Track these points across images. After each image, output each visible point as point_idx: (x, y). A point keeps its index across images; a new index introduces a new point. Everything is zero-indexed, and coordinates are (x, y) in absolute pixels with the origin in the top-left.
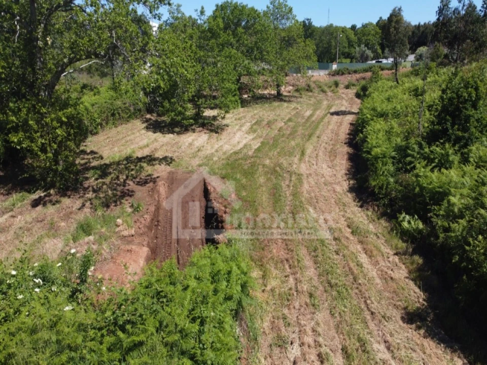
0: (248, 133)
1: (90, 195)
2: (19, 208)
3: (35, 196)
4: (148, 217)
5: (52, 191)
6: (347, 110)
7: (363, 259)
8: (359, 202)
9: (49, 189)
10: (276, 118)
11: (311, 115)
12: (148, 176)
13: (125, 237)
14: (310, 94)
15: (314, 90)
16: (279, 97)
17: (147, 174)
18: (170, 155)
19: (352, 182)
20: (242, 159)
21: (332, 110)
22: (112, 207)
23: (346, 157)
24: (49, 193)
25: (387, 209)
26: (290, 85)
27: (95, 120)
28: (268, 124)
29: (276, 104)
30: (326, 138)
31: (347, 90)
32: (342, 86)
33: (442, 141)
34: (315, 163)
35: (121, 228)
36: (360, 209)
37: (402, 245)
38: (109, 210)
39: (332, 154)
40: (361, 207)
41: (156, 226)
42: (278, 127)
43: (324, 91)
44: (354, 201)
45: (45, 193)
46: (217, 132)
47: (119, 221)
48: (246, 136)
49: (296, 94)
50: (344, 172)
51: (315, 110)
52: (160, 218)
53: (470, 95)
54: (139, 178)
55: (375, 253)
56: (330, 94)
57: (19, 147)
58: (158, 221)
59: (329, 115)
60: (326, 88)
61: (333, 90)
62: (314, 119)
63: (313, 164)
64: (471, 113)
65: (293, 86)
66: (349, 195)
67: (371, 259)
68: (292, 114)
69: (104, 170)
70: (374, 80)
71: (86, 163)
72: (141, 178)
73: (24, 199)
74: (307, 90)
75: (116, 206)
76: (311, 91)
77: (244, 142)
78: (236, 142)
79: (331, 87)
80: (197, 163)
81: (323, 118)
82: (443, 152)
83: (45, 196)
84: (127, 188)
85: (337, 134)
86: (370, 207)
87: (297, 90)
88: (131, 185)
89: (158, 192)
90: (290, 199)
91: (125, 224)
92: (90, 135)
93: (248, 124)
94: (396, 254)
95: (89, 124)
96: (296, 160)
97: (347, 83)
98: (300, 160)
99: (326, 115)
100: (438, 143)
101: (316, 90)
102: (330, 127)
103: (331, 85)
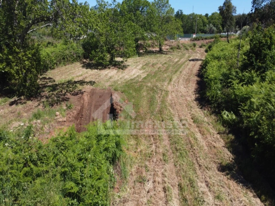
0: (140, 70)
1: (44, 100)
2: (2, 106)
3: (12, 100)
4: (75, 112)
5: (22, 97)
6: (199, 58)
7: (199, 136)
8: (200, 106)
10: (157, 62)
11: (178, 61)
12: (79, 91)
13: (60, 122)
14: (179, 50)
15: (181, 49)
16: (161, 52)
17: (79, 89)
18: (93, 80)
19: (197, 95)
20: (135, 83)
21: (191, 59)
22: (55, 106)
23: (196, 82)
24: (21, 98)
25: (216, 109)
26: (168, 46)
27: (52, 61)
28: (152, 65)
29: (158, 55)
30: (185, 73)
31: (201, 48)
32: (198, 46)
33: (250, 69)
34: (177, 86)
35: (58, 117)
36: (200, 110)
37: (222, 129)
38: (53, 107)
39: (188, 80)
40: (201, 108)
41: (81, 118)
42: (158, 67)
43: (187, 49)
44: (197, 105)
45: (18, 98)
46: (122, 69)
47: (58, 113)
48: (139, 71)
49: (171, 51)
50: (193, 90)
51: (181, 58)
52: (83, 113)
53: (266, 41)
54: (73, 91)
55: (206, 132)
56: (190, 50)
57: (3, 71)
58: (82, 115)
59: (188, 61)
60: (188, 48)
61: (192, 49)
62: (179, 63)
63: (176, 86)
64: (267, 52)
65: (169, 46)
66: (195, 102)
67: (203, 136)
68: (167, 60)
69: (54, 88)
70: (215, 42)
71: (45, 84)
72: (75, 92)
73: (6, 101)
74: (177, 48)
75: (57, 105)
76: (180, 49)
77: (137, 74)
78: (133, 74)
79: (191, 47)
80: (109, 84)
81: (185, 62)
82: (250, 75)
83: (18, 100)
84: (66, 97)
85: (192, 71)
86: (206, 109)
87: (172, 49)
88: (68, 95)
89: (83, 99)
90: (159, 104)
91: (61, 115)
92: (49, 69)
93: (141, 65)
94: (218, 133)
95: (49, 63)
96: (166, 84)
97: (200, 45)
98: (169, 84)
99: (187, 61)
100: (247, 70)
101: (183, 49)
102: (188, 67)
103: (191, 45)
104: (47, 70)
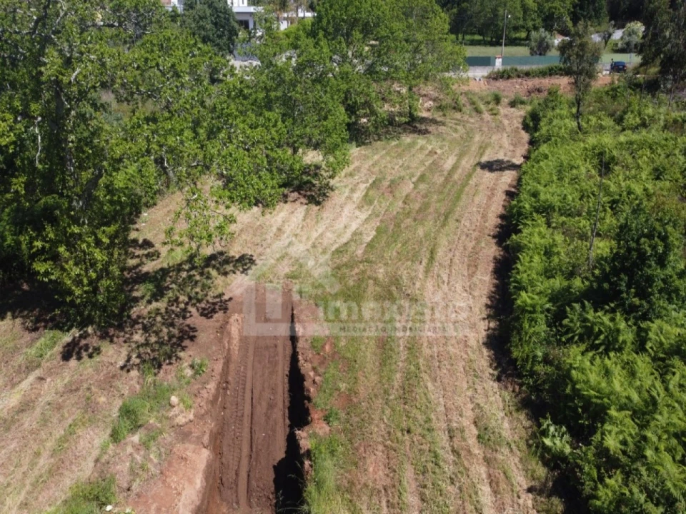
0: (360, 208)
1: (139, 337)
2: (48, 361)
3: (67, 338)
5: (90, 330)
6: (506, 159)
7: (485, 491)
8: (496, 369)
9: (87, 326)
10: (402, 174)
11: (455, 168)
12: (217, 297)
13: (181, 426)
14: (458, 115)
15: (464, 109)
16: (413, 124)
17: (217, 293)
18: (250, 253)
19: (492, 325)
20: (346, 265)
21: (485, 159)
22: (164, 367)
23: (491, 267)
24: (86, 332)
25: (531, 394)
26: (431, 99)
27: (150, 188)
28: (390, 186)
29: (407, 139)
30: (468, 224)
31: (513, 109)
32: (506, 101)
33: (612, 305)
34: (446, 279)
35: (175, 411)
36: (496, 385)
37: (541, 471)
38: (162, 371)
40: (499, 379)
41: (224, 389)
42: (404, 194)
43: (478, 111)
44: (491, 366)
45: (82, 332)
46: (318, 203)
47: (174, 399)
48: (357, 213)
49: (438, 116)
50: (485, 300)
51: (461, 156)
52: (230, 378)
53: (655, 248)
54: (205, 302)
55: (503, 486)
56: (487, 116)
57: (46, 280)
58: (227, 382)
59: (478, 170)
60: (482, 107)
61: (491, 110)
62: (456, 177)
63: (443, 282)
64: (654, 274)
65: (434, 100)
66: (485, 350)
67: (496, 497)
68: (427, 164)
69: (159, 281)
70: (550, 105)
71: (138, 265)
72: (208, 302)
73: (55, 343)
74: (454, 108)
75: (170, 364)
76: (460, 110)
77: (354, 226)
78: (342, 226)
79: (488, 103)
80: (287, 270)
81: (469, 176)
82: (611, 325)
83: (81, 336)
84: (188, 321)
85: (484, 217)
86: (509, 385)
87: (440, 108)
88: (195, 319)
89: (229, 333)
90: (403, 358)
91: (181, 405)
92: (144, 208)
93: (363, 186)
94: (530, 490)
95: (143, 193)
96: (421, 268)
97: (512, 97)
98: (427, 271)
99: (474, 170)
100: (607, 307)
101: (468, 109)
102: (477, 199)
103: (489, 99)
104: (138, 213)
